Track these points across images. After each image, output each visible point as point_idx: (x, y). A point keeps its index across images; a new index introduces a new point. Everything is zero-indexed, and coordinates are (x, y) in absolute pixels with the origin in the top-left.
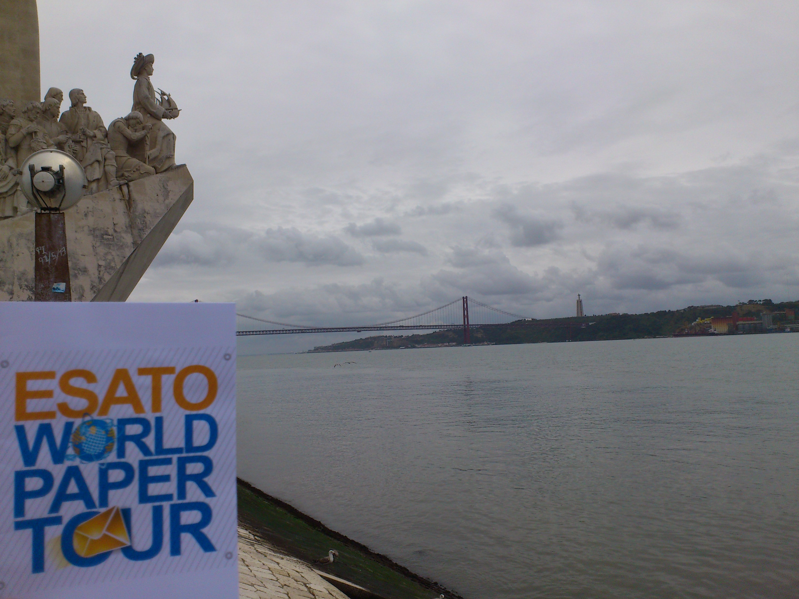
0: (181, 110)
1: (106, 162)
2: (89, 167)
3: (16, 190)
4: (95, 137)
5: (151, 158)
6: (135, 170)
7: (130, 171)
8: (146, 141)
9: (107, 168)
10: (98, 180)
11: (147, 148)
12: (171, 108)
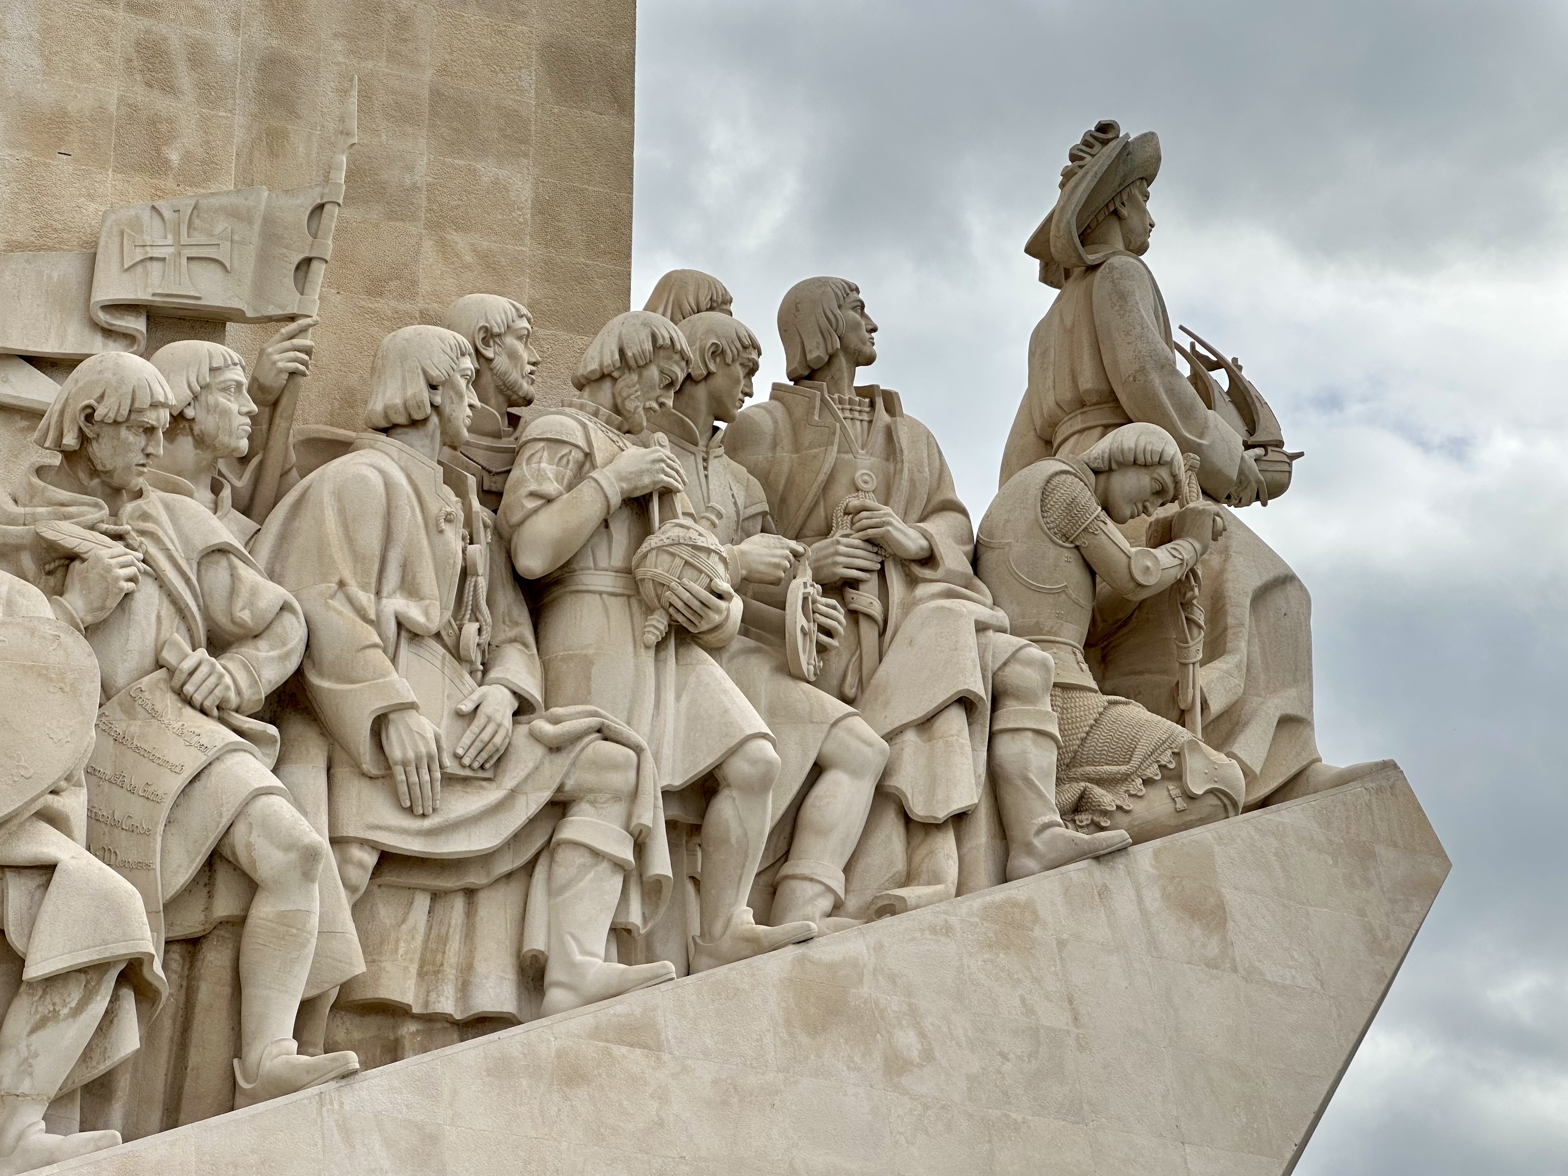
0: (1301, 454)
1: (1001, 713)
2: (910, 736)
3: (549, 847)
4: (929, 560)
5: (1216, 706)
6: (1153, 771)
7: (1125, 778)
8: (1187, 605)
9: (1007, 748)
10: (960, 819)
11: (1196, 647)
12: (1259, 437)
